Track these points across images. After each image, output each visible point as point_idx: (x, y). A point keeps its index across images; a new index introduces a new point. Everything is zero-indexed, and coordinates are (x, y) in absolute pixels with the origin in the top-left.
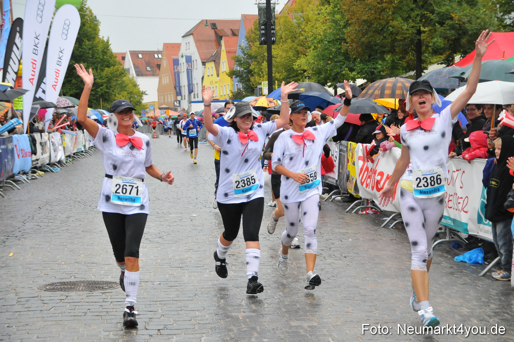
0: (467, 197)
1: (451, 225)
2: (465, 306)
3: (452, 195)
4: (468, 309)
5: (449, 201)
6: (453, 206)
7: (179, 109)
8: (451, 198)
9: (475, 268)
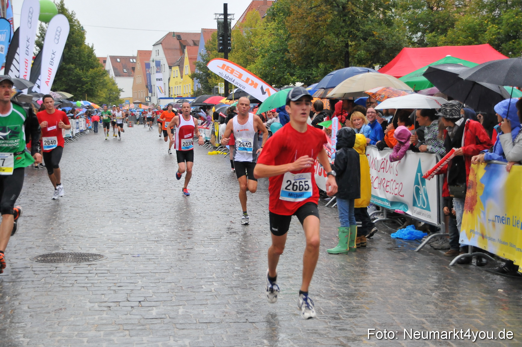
0: (401, 183)
1: (388, 206)
2: (408, 280)
3: (389, 181)
4: (411, 283)
5: (387, 186)
6: (390, 191)
7: (150, 104)
8: (388, 184)
9: (409, 244)
